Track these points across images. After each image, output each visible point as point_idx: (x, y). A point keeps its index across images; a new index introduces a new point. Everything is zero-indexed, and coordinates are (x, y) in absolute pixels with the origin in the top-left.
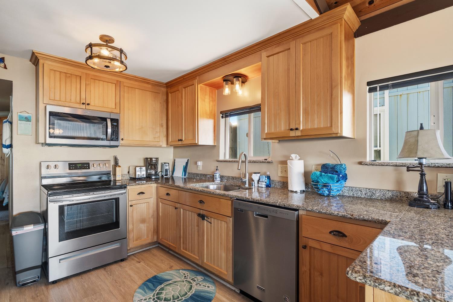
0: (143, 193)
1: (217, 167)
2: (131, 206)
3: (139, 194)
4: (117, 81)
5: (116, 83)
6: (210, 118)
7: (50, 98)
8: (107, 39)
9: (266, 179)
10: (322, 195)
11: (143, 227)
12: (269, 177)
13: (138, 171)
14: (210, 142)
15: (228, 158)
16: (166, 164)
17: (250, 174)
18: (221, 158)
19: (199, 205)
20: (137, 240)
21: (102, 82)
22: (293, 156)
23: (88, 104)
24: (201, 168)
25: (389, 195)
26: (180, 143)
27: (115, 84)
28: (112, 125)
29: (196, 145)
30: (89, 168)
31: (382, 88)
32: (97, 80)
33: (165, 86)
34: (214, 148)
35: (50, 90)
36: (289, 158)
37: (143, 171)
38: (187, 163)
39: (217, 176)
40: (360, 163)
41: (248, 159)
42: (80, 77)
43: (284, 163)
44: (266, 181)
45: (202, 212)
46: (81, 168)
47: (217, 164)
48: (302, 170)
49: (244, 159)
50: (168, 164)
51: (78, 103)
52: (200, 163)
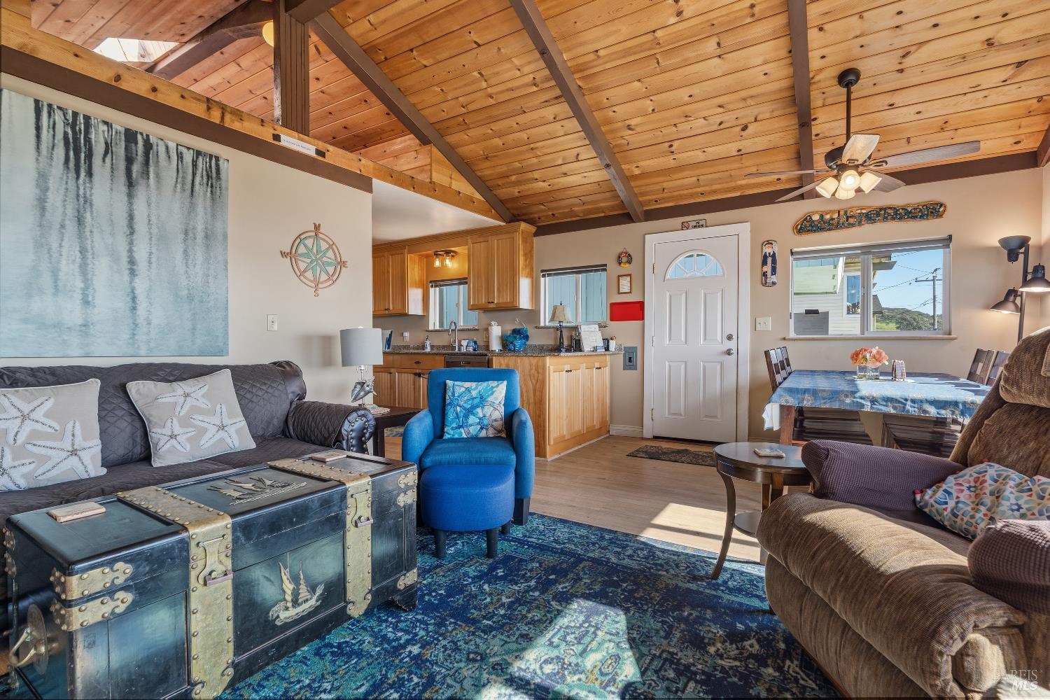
1: (427, 337)
6: (419, 287)
10: (510, 350)
12: (475, 343)
14: (419, 312)
15: (437, 327)
17: (460, 342)
18: (431, 328)
19: (415, 366)
22: (493, 323)
24: (408, 339)
25: (550, 347)
26: (387, 312)
29: (406, 315)
31: (549, 275)
34: (424, 318)
36: (490, 325)
38: (390, 335)
39: (428, 343)
40: (536, 327)
41: (458, 328)
43: (487, 330)
45: (418, 371)
47: (427, 333)
48: (500, 334)
49: (453, 327)
52: (406, 334)
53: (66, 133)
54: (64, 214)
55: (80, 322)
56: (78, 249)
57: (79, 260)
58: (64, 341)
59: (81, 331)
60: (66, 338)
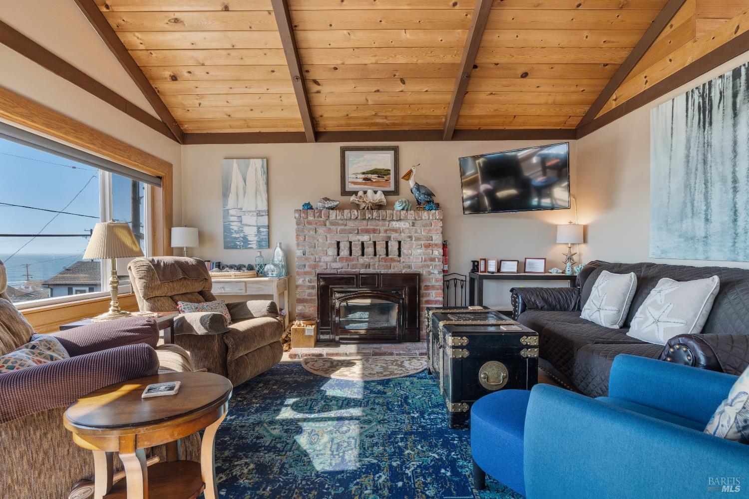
53: (699, 103)
54: (698, 160)
55: (703, 235)
56: (703, 182)
57: (704, 190)
58: (696, 248)
59: (704, 241)
60: (696, 246)
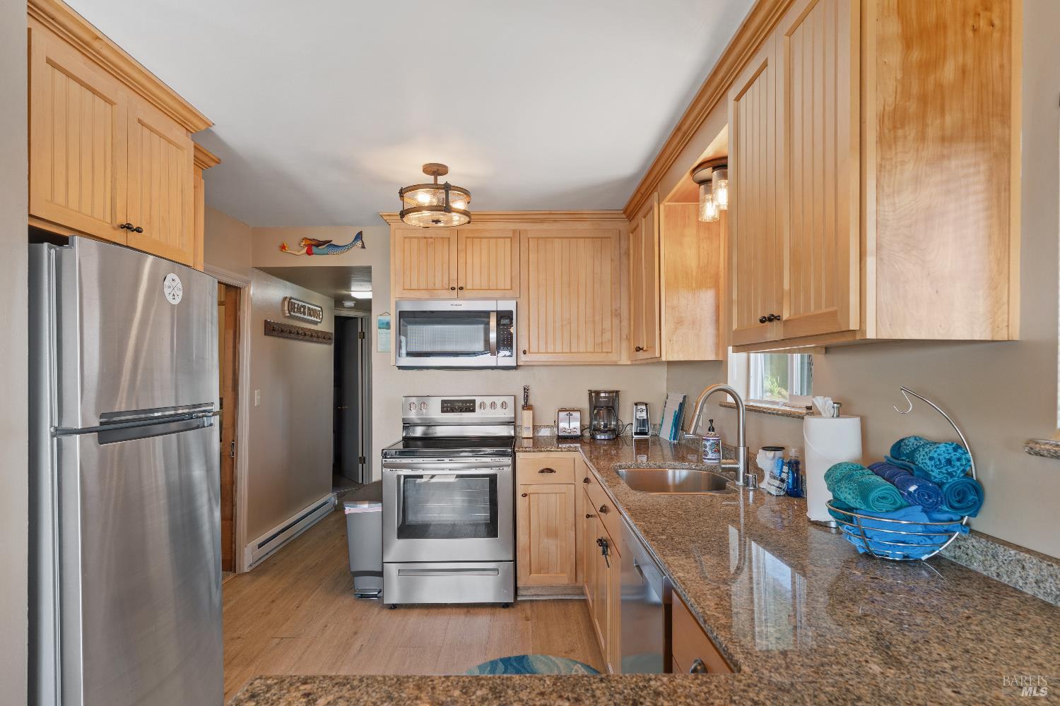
0: (551, 471)
1: (711, 421)
2: (525, 495)
3: (542, 471)
4: (514, 231)
5: (511, 235)
7: (404, 287)
8: (435, 169)
9: (786, 469)
11: (551, 545)
12: (793, 466)
13: (562, 421)
16: (639, 407)
20: (539, 571)
21: (486, 240)
23: (461, 288)
27: (509, 238)
28: (498, 324)
30: (474, 411)
32: (477, 238)
33: (624, 216)
34: (718, 367)
35: (404, 274)
37: (575, 420)
38: (681, 407)
39: (708, 445)
42: (449, 238)
44: (784, 476)
46: (461, 410)
50: (644, 407)
51: (446, 289)
